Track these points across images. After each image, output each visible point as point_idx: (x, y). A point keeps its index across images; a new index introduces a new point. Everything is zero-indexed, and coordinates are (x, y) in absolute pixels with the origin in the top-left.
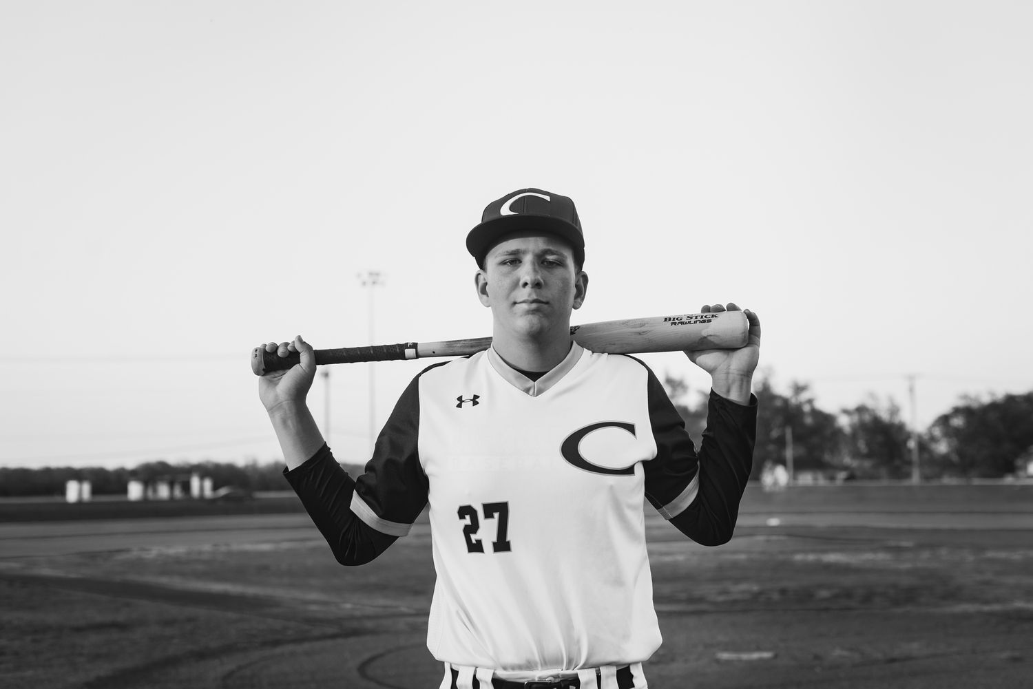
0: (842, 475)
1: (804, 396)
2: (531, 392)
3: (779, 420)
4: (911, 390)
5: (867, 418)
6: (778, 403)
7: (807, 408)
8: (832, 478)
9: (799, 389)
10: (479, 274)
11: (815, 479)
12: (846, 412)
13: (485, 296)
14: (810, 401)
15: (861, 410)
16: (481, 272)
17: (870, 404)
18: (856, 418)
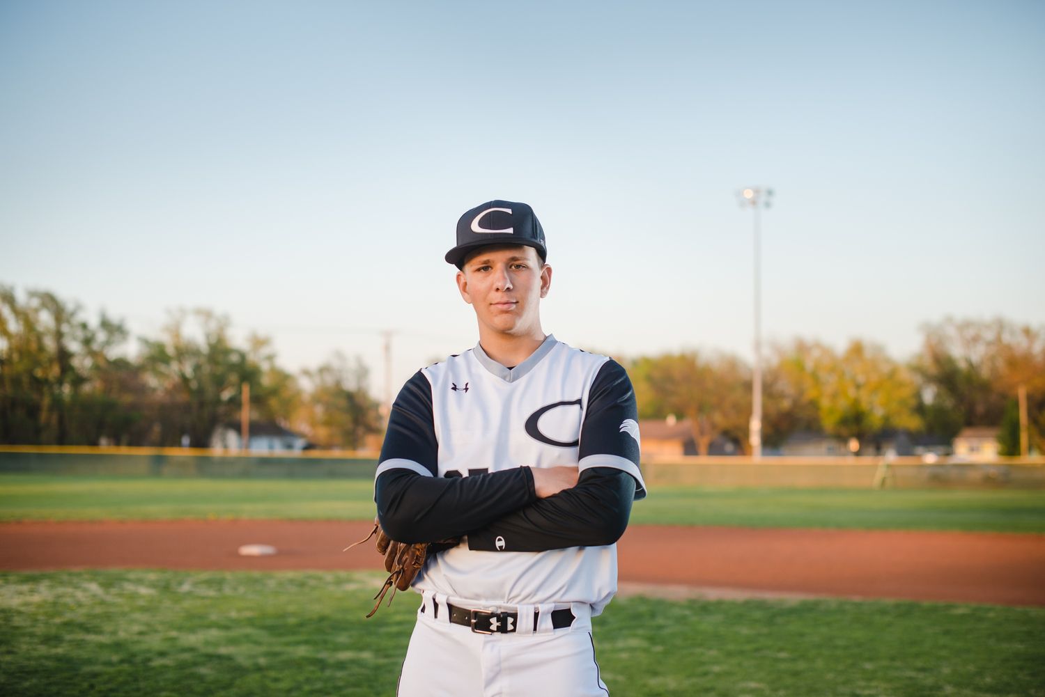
0: (299, 443)
1: (265, 351)
2: (508, 379)
3: (233, 378)
4: (387, 348)
5: (329, 380)
6: (234, 358)
7: (265, 366)
8: (289, 447)
9: (259, 342)
10: (459, 275)
11: (271, 447)
12: (306, 373)
13: (466, 294)
14: (270, 358)
15: (324, 370)
16: (461, 273)
17: (336, 364)
18: (318, 380)
